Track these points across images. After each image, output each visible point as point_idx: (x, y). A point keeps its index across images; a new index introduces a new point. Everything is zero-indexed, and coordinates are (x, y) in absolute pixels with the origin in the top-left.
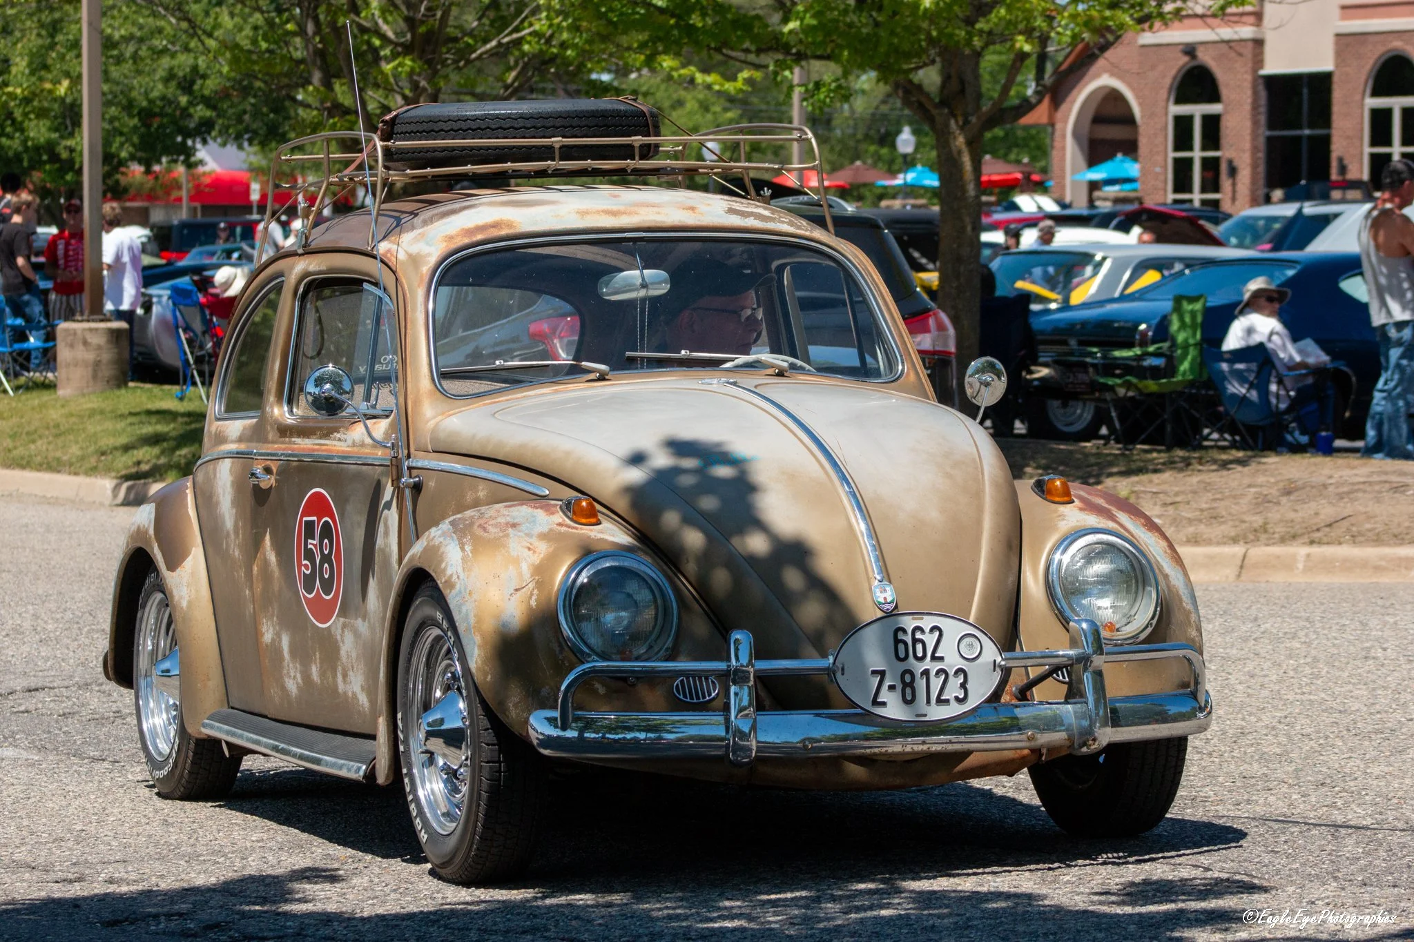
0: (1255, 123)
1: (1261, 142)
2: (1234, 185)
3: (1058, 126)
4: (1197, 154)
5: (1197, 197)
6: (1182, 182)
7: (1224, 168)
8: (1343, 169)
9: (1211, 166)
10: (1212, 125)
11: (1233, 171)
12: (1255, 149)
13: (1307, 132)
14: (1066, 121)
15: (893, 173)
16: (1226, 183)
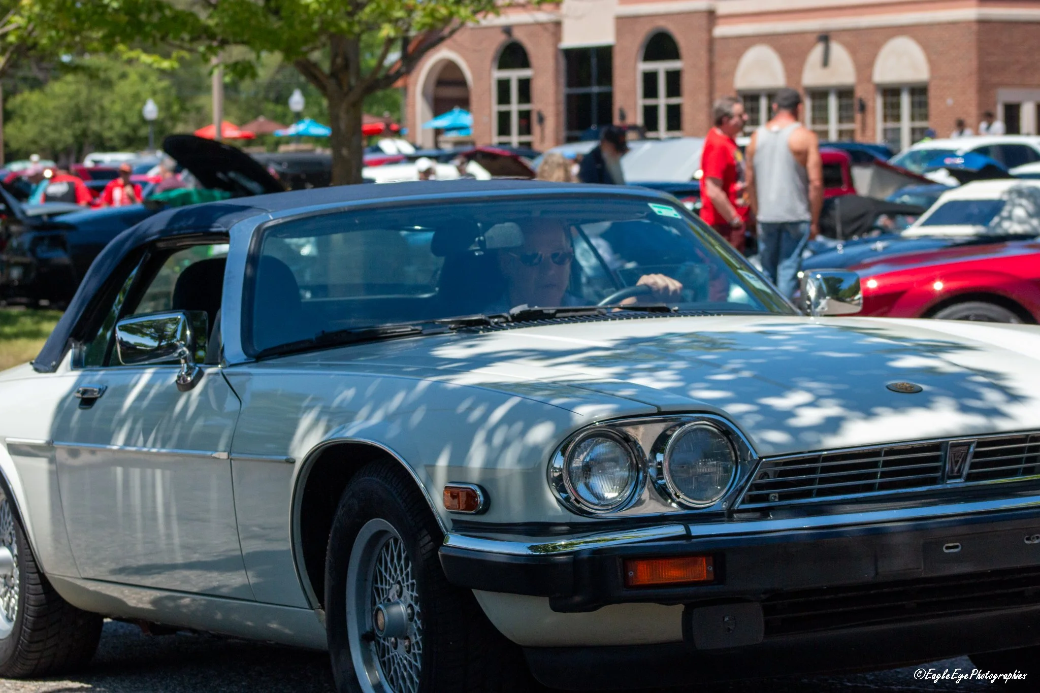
0: (557, 83)
1: (562, 98)
2: (543, 130)
3: (411, 89)
4: (514, 107)
5: (515, 139)
6: (504, 128)
7: (534, 118)
8: (623, 117)
9: (525, 116)
10: (525, 86)
11: (541, 119)
12: (557, 103)
13: (595, 89)
14: (415, 84)
15: (287, 125)
16: (536, 128)
